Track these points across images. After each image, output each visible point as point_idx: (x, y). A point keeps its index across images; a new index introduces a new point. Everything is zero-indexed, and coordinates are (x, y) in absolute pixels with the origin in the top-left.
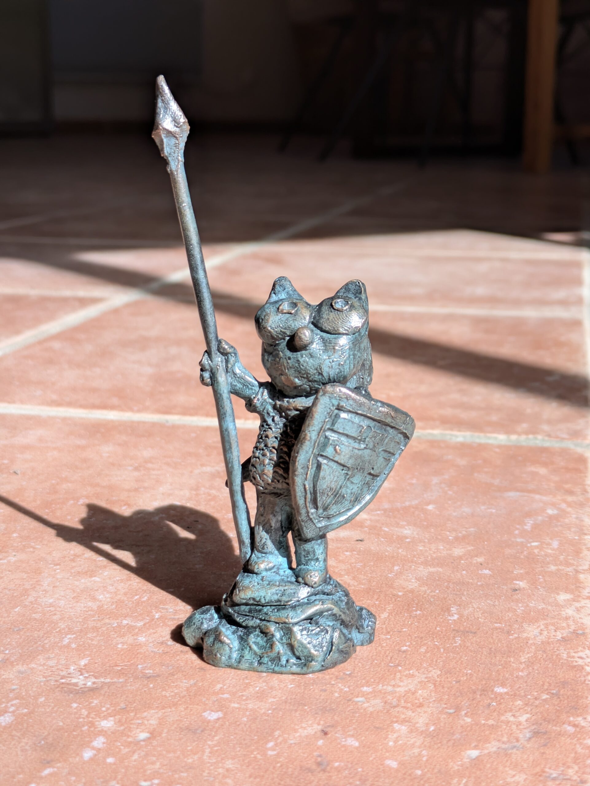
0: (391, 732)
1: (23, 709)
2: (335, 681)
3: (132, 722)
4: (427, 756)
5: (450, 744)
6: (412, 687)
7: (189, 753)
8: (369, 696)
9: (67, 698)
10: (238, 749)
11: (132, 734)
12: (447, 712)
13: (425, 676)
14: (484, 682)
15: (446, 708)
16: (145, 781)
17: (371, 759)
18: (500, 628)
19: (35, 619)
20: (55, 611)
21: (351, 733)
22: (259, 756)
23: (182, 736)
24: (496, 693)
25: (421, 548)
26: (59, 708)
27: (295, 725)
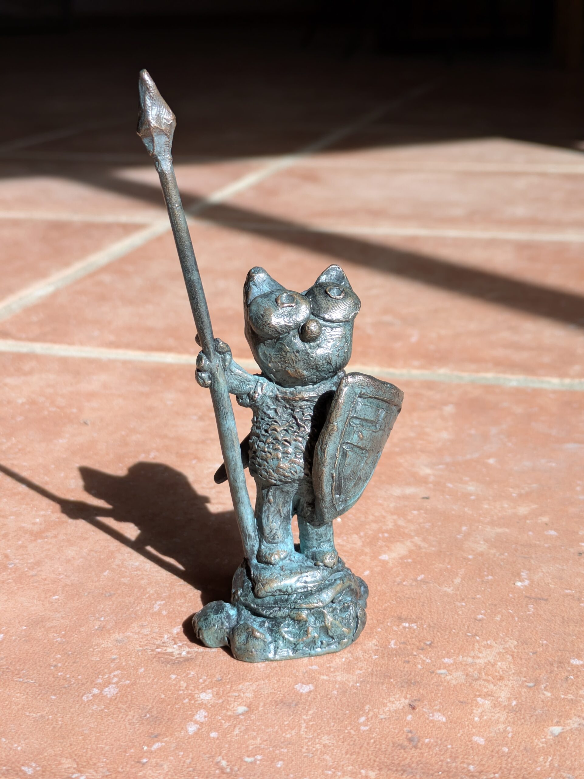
0: (476, 706)
1: (125, 681)
2: (416, 651)
3: (228, 695)
4: (512, 732)
5: (533, 719)
6: (491, 659)
7: (286, 728)
8: (451, 668)
9: (165, 668)
10: (332, 724)
11: (230, 708)
12: (527, 686)
13: (502, 646)
14: (560, 654)
15: (525, 681)
16: (249, 756)
17: (459, 735)
18: (570, 595)
19: (124, 584)
20: (142, 574)
21: (437, 707)
22: (353, 732)
23: (278, 710)
24: (572, 665)
25: (486, 506)
26: (159, 679)
27: (384, 698)
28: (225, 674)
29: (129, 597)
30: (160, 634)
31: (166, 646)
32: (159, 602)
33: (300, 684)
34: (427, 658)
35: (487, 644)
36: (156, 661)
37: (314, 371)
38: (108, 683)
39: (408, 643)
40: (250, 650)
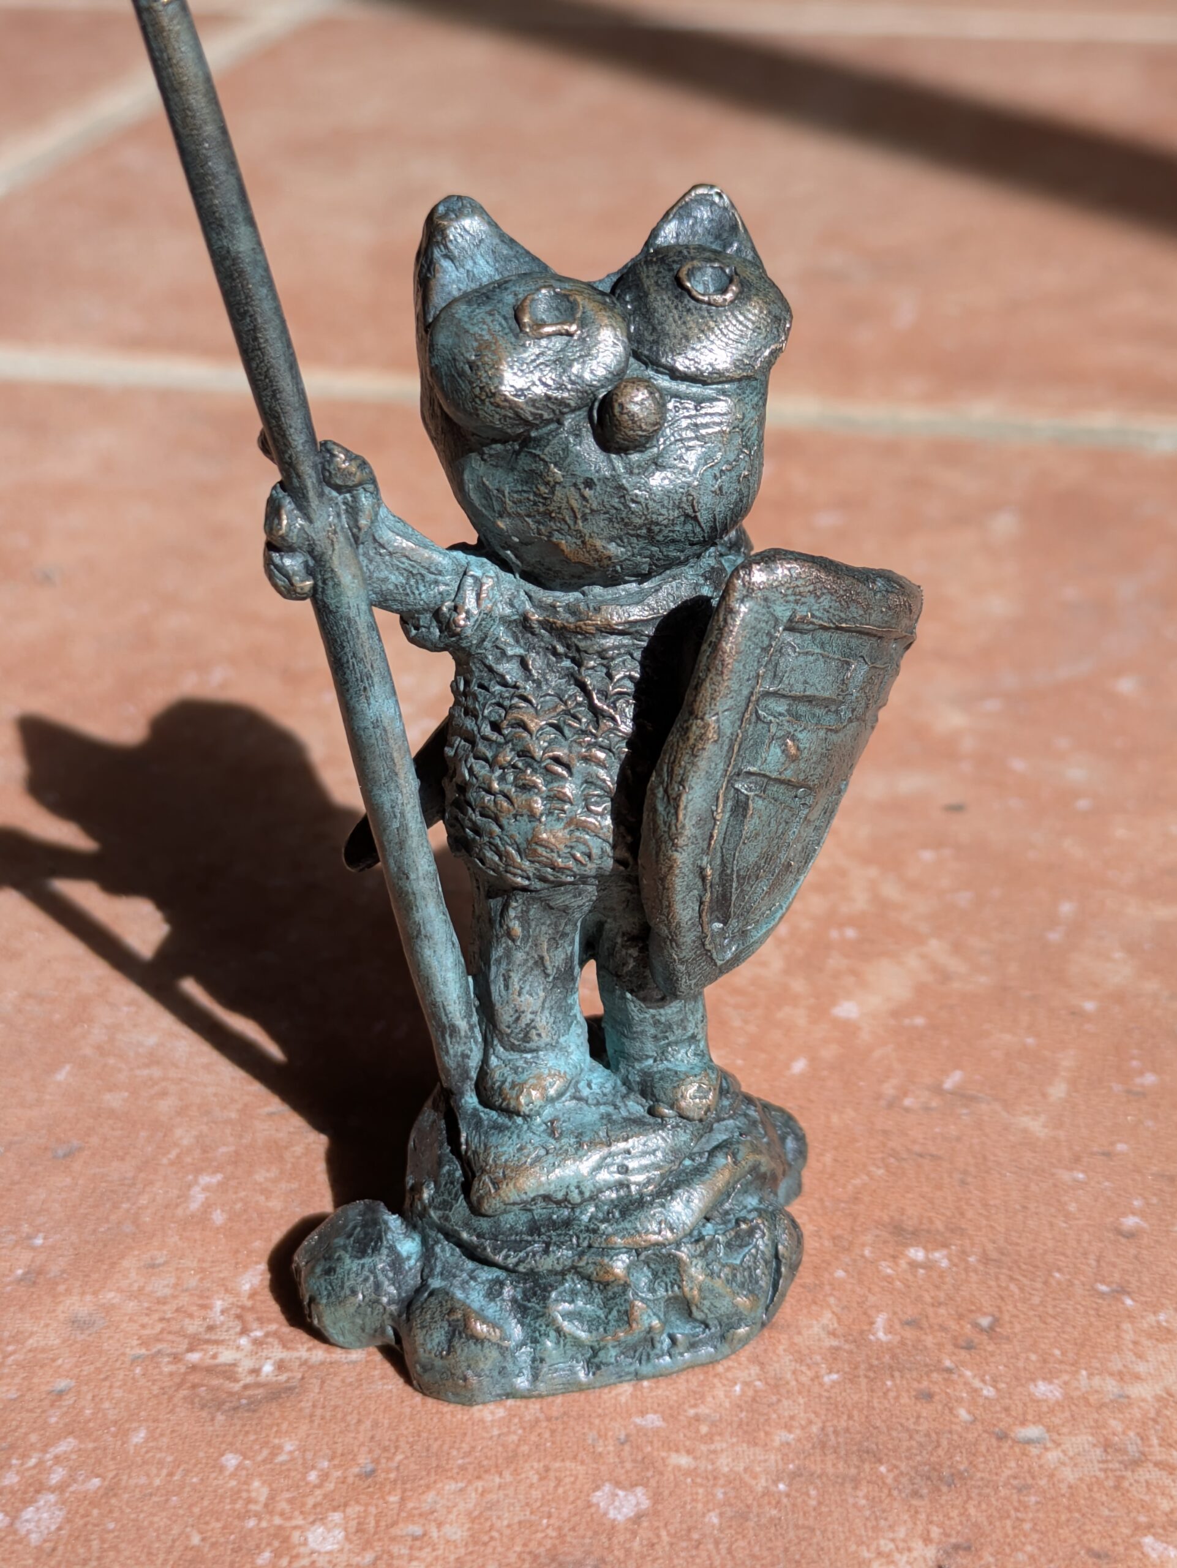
1: (87, 1478)
2: (950, 1355)
3: (394, 1531)
8: (1057, 1420)
9: (209, 1429)
19: (112, 1112)
20: (165, 1078)
26: (187, 1472)
27: (860, 1543)
28: (386, 1449)
29: (122, 1159)
30: (201, 1297)
31: (217, 1342)
32: (205, 1179)
33: (607, 1487)
34: (983, 1381)
35: (1158, 1322)
36: (185, 1398)
37: (642, 543)
38: (34, 1488)
39: (925, 1325)
40: (458, 1372)
